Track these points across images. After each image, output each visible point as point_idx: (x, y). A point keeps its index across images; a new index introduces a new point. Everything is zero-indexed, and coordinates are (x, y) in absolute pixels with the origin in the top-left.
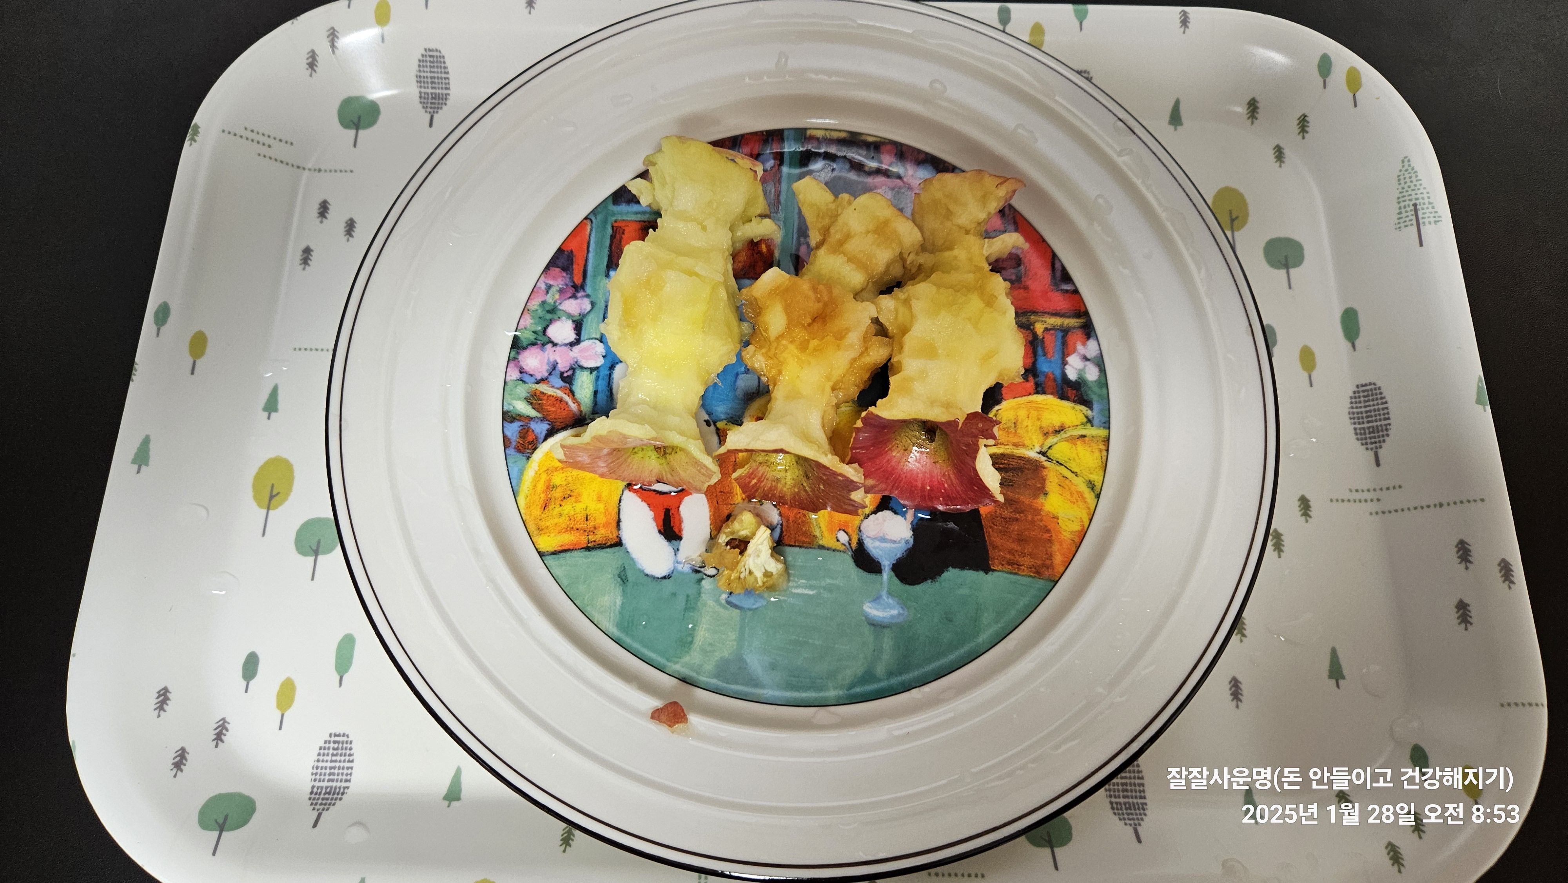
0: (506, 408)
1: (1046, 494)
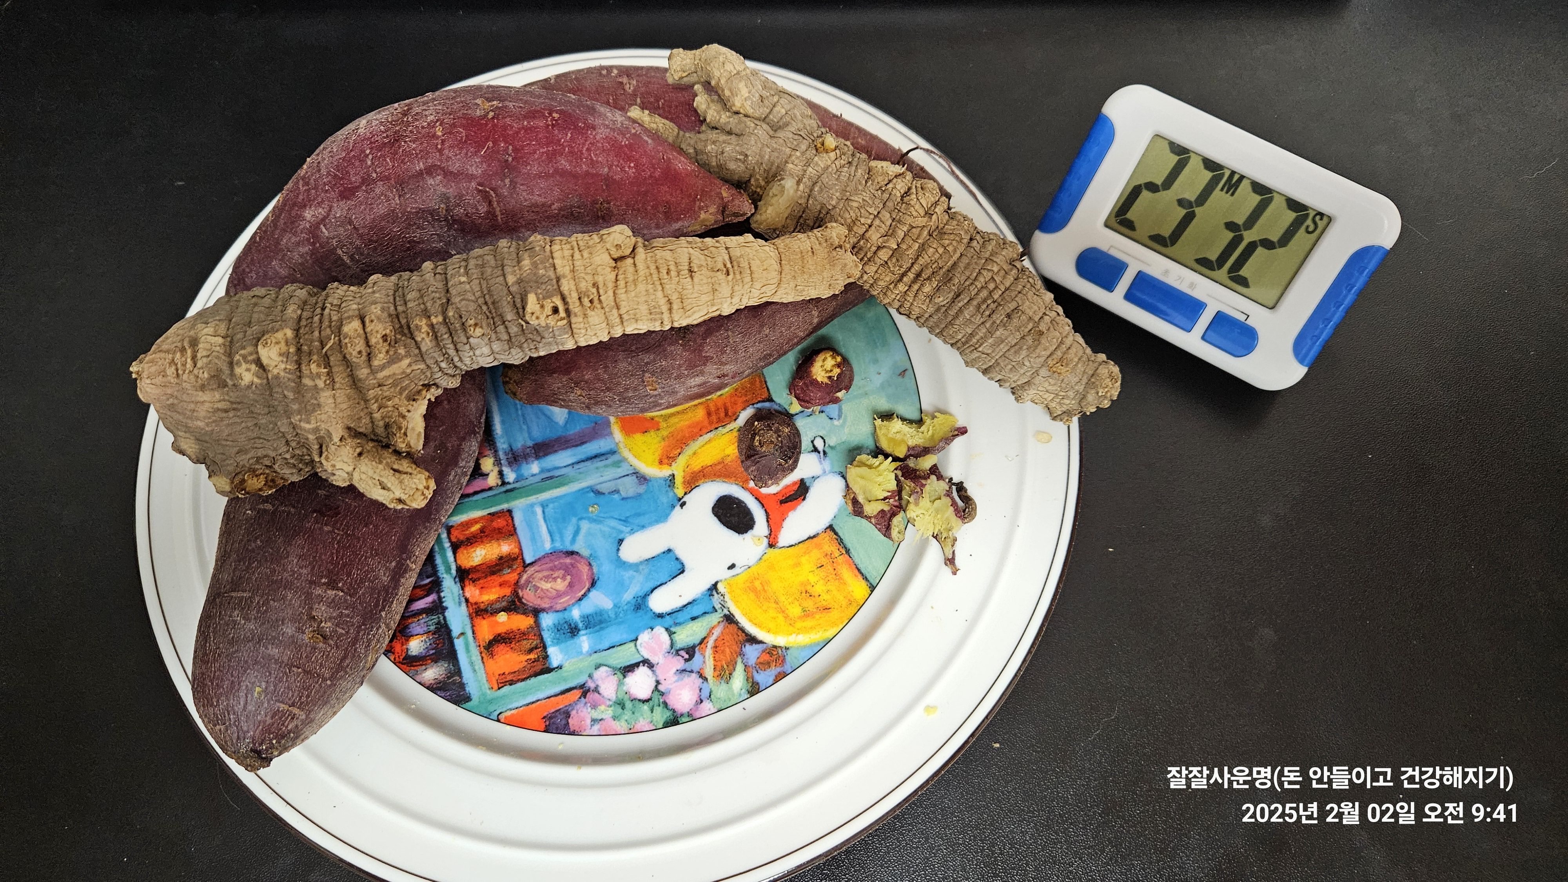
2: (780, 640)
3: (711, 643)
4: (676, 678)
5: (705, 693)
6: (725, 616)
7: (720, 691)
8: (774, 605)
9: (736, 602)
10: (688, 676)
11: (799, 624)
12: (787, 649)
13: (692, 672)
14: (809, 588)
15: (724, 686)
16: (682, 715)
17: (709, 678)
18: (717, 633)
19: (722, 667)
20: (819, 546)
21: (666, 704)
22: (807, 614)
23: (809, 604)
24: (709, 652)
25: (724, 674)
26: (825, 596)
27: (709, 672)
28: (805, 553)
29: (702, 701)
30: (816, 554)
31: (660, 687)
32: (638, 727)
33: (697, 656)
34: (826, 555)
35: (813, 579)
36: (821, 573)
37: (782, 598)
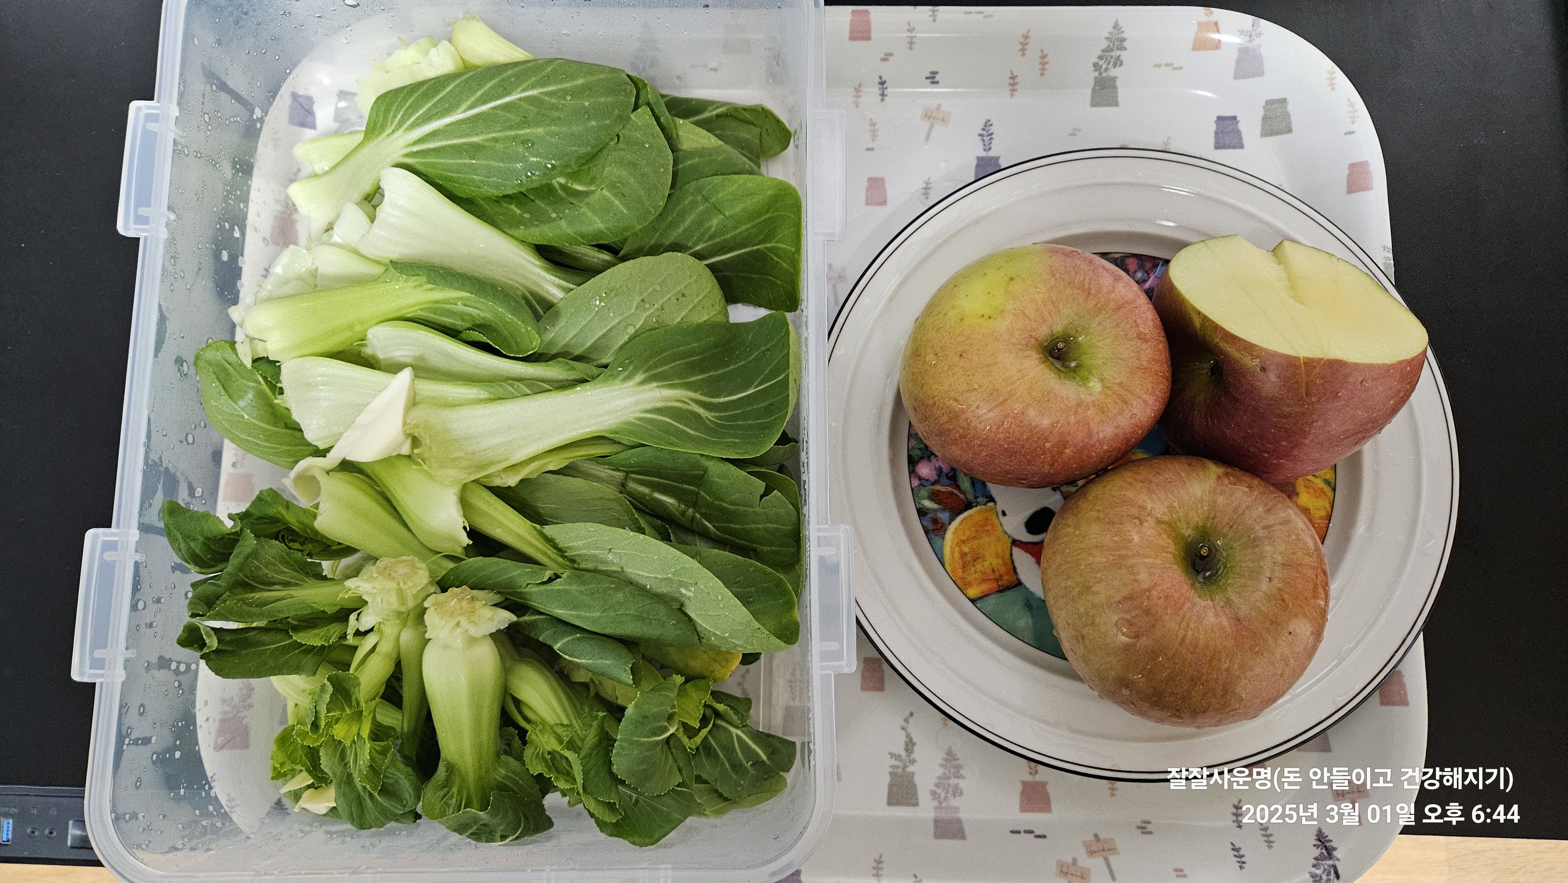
0: (918, 507)
1: (1297, 494)
2: (949, 535)
3: (955, 491)
4: (937, 466)
5: (924, 483)
6: (972, 503)
7: (924, 492)
8: (972, 536)
9: (979, 512)
10: (937, 474)
11: (957, 549)
12: (943, 538)
13: (939, 477)
14: (981, 560)
15: (926, 495)
16: (914, 467)
17: (933, 487)
18: (961, 496)
19: (939, 496)
20: (1007, 573)
21: (922, 458)
22: (963, 555)
23: (968, 558)
24: (950, 489)
25: (934, 496)
26: (973, 569)
27: (938, 487)
28: (1004, 562)
29: (920, 479)
30: (1003, 570)
31: (933, 456)
32: (912, 440)
33: (947, 481)
34: (1001, 576)
35: (986, 564)
36: (989, 571)
37: (976, 542)
